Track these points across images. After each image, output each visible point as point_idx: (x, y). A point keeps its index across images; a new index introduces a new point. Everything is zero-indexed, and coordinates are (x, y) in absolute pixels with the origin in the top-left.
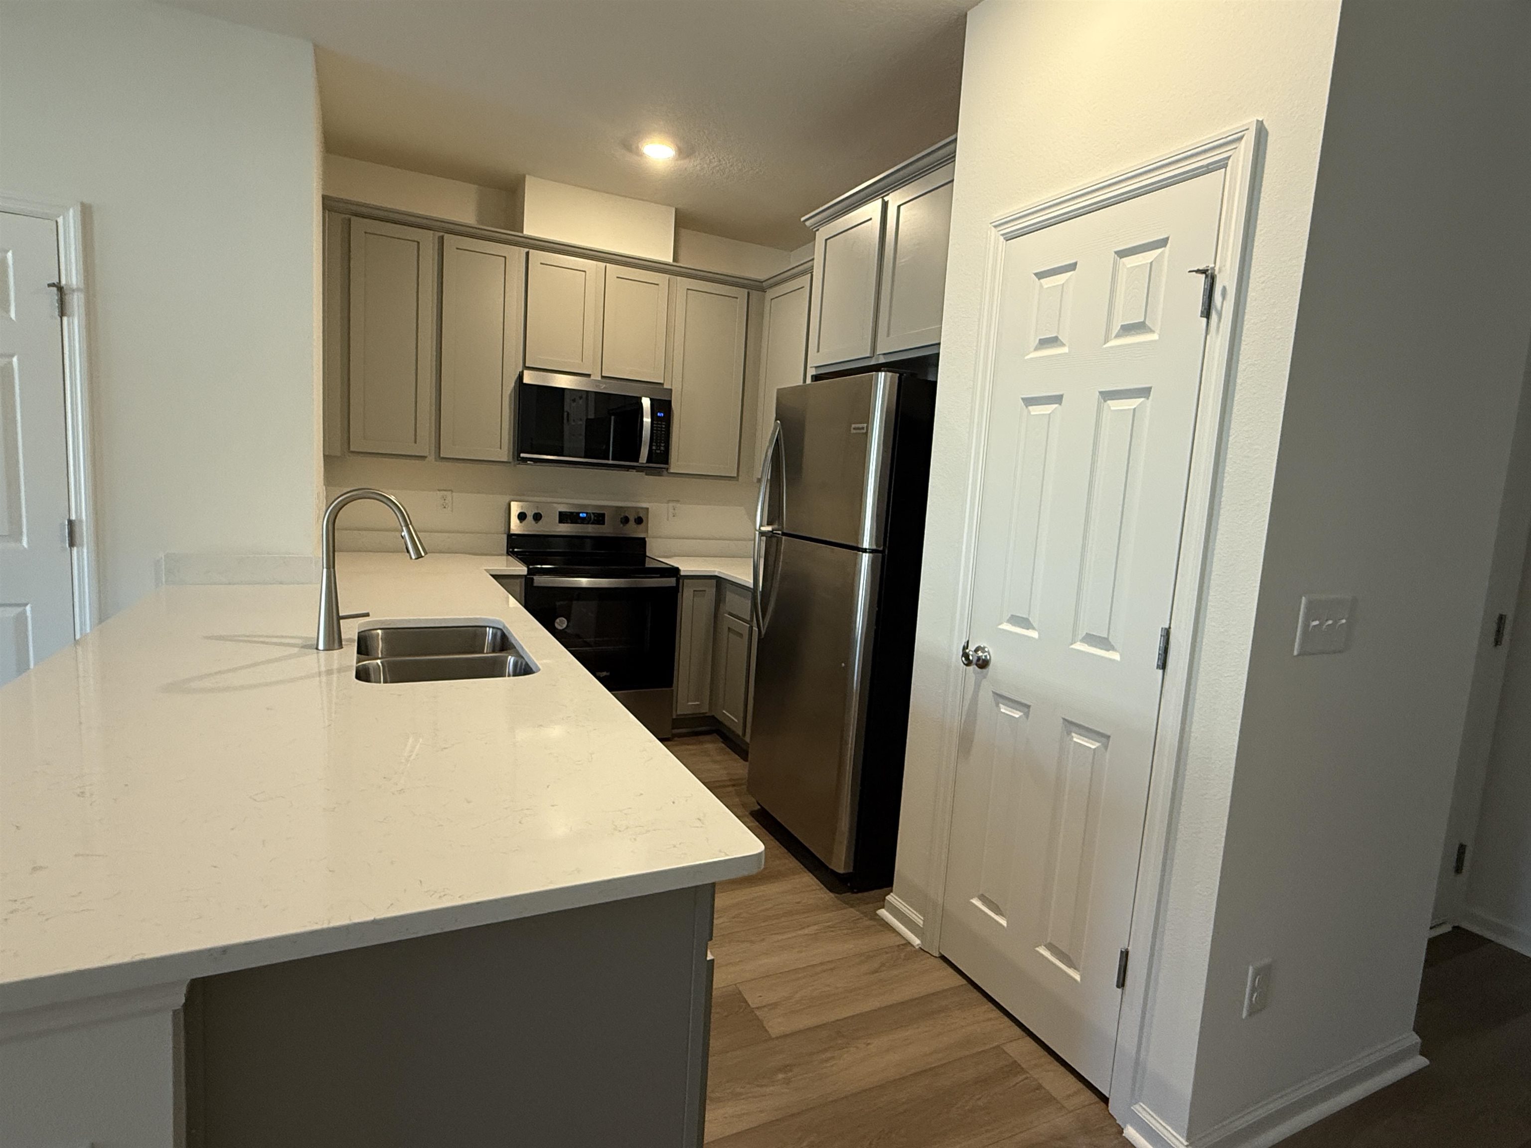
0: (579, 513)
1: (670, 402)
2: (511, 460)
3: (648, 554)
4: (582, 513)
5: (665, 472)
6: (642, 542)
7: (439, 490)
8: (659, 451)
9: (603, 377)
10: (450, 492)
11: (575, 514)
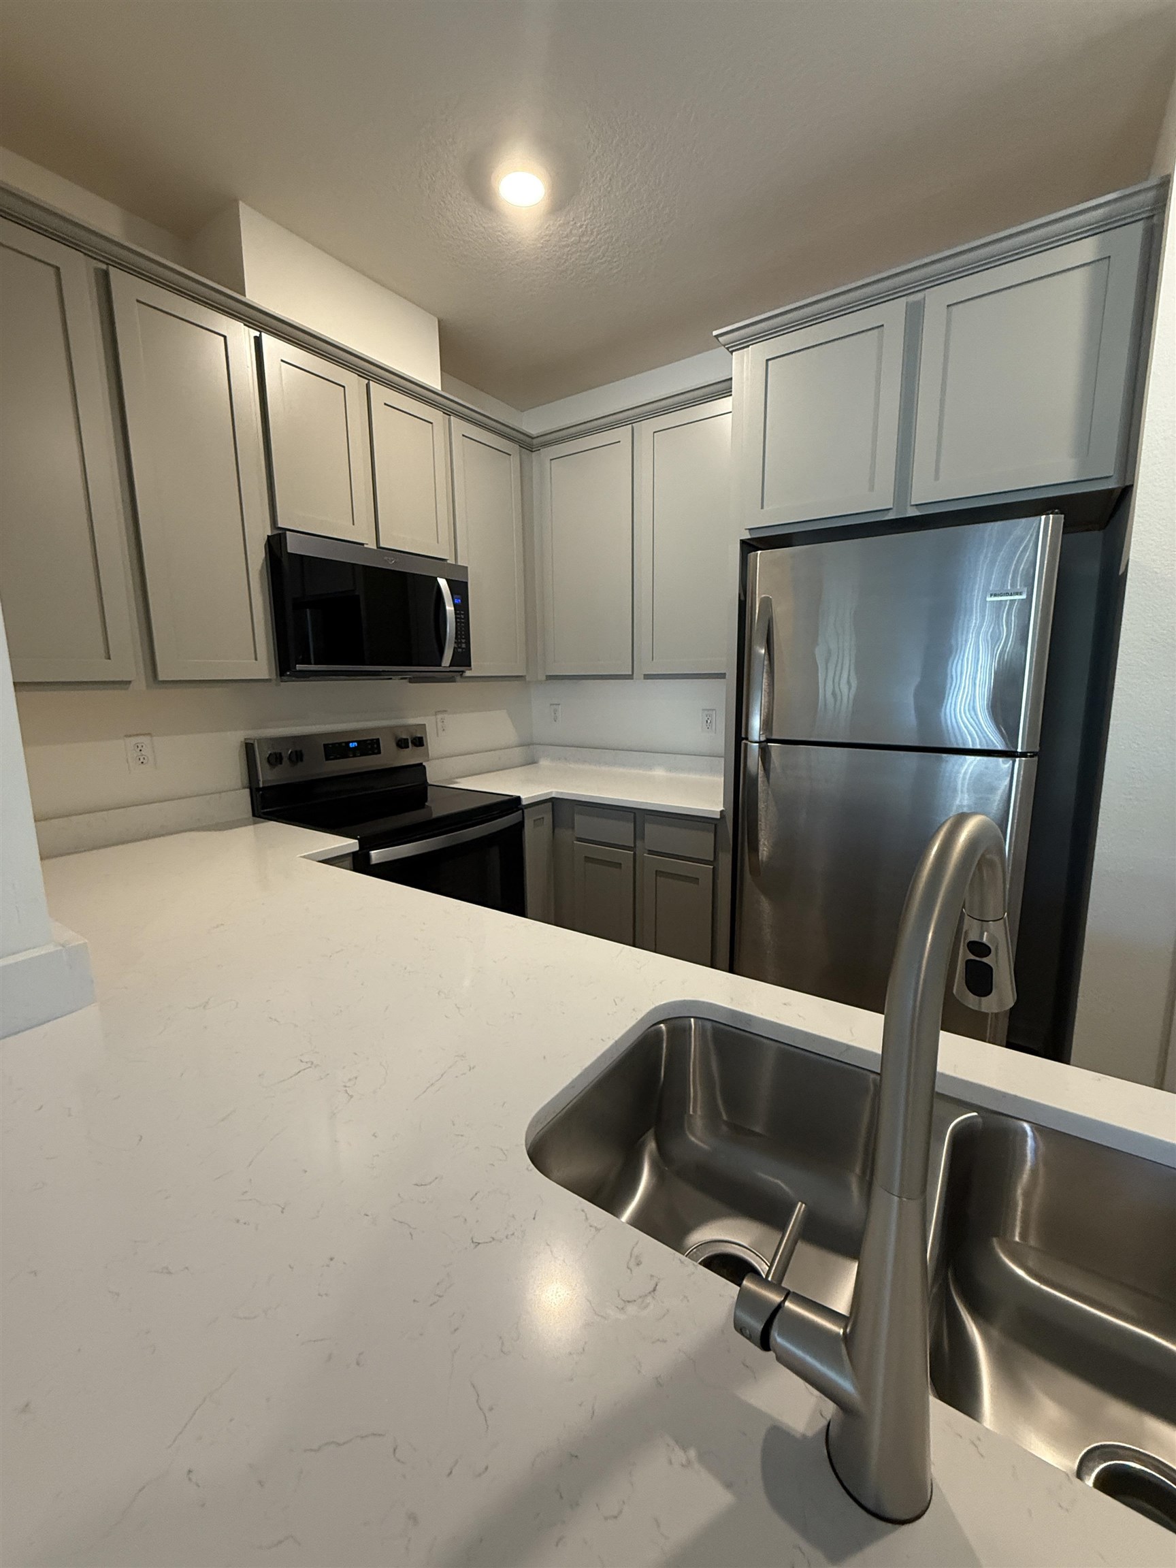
0: (348, 743)
1: (467, 583)
2: (274, 676)
3: (429, 781)
4: (353, 742)
5: (458, 678)
6: (420, 768)
7: (126, 736)
8: (460, 650)
9: (379, 547)
10: (148, 737)
11: (344, 744)
